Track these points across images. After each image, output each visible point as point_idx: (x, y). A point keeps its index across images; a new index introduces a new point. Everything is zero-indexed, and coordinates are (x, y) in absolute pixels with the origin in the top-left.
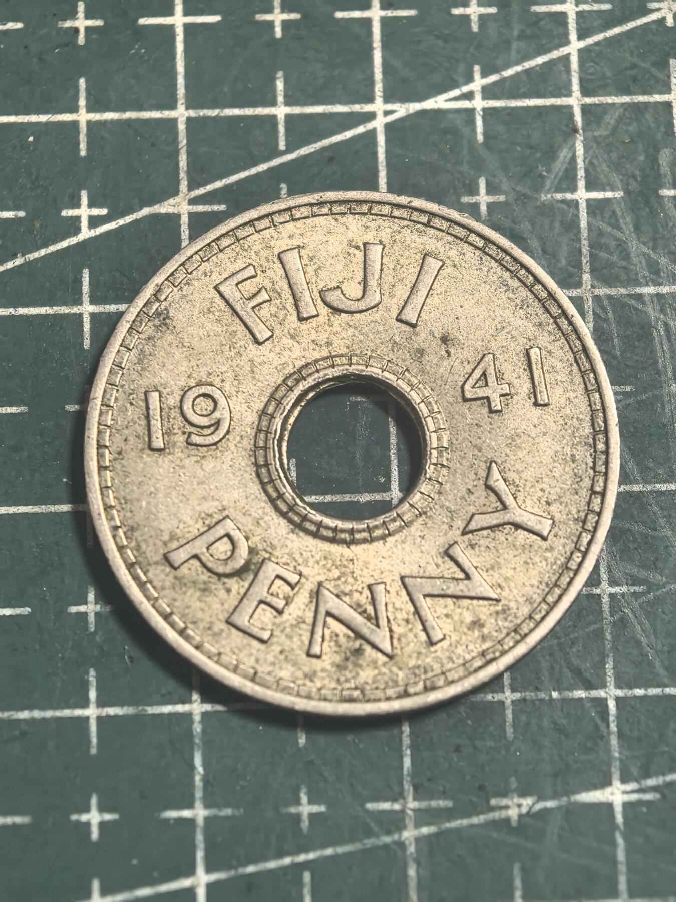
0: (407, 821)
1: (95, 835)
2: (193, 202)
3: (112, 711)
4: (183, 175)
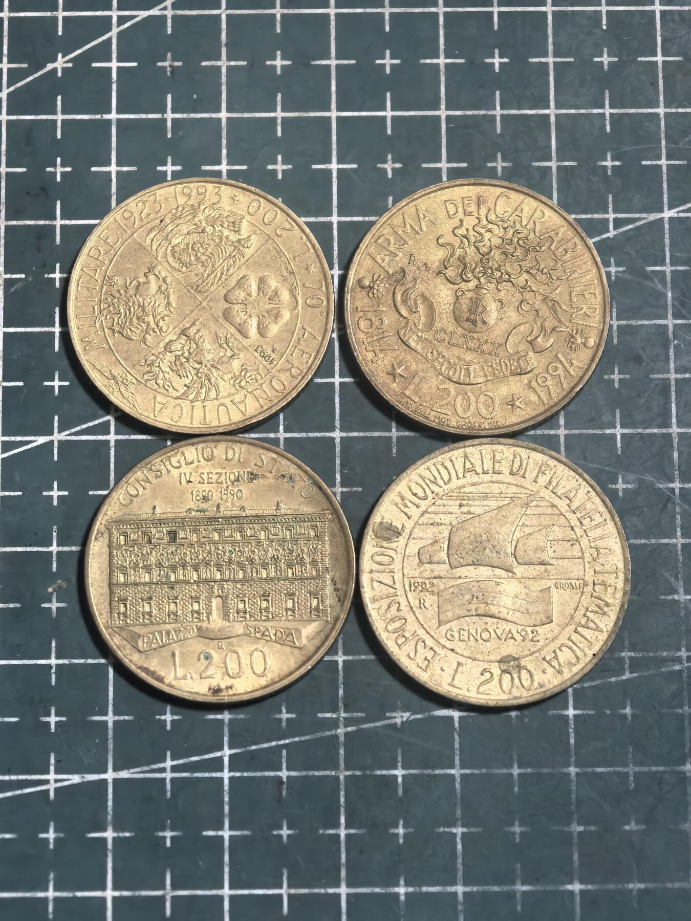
0: (340, 723)
1: (169, 727)
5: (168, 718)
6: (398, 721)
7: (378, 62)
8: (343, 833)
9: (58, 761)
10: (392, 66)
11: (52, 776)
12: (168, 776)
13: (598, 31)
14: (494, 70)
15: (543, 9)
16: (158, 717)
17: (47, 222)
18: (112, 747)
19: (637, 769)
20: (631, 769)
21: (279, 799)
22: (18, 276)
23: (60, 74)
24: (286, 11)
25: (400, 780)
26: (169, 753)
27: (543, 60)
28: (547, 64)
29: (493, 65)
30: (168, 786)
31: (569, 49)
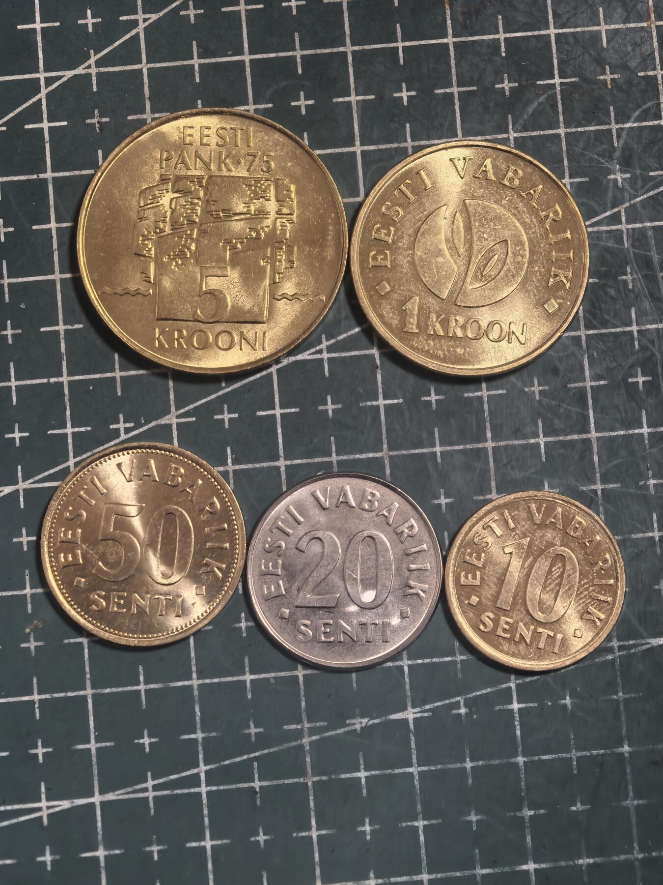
0: (305, 733)
1: (147, 750)
2: (178, 417)
3: (152, 686)
4: (172, 402)
5: (146, 741)
6: (358, 727)
7: (293, 104)
8: (314, 834)
9: (48, 789)
10: (307, 106)
11: (44, 804)
12: (151, 794)
13: (497, 59)
14: (403, 104)
15: (445, 41)
16: (136, 741)
18: (96, 772)
19: (579, 754)
20: (574, 754)
21: (254, 808)
24: (203, 61)
25: (363, 781)
26: (149, 774)
27: (448, 90)
28: (452, 94)
29: (401, 98)
30: (151, 804)
31: (472, 78)
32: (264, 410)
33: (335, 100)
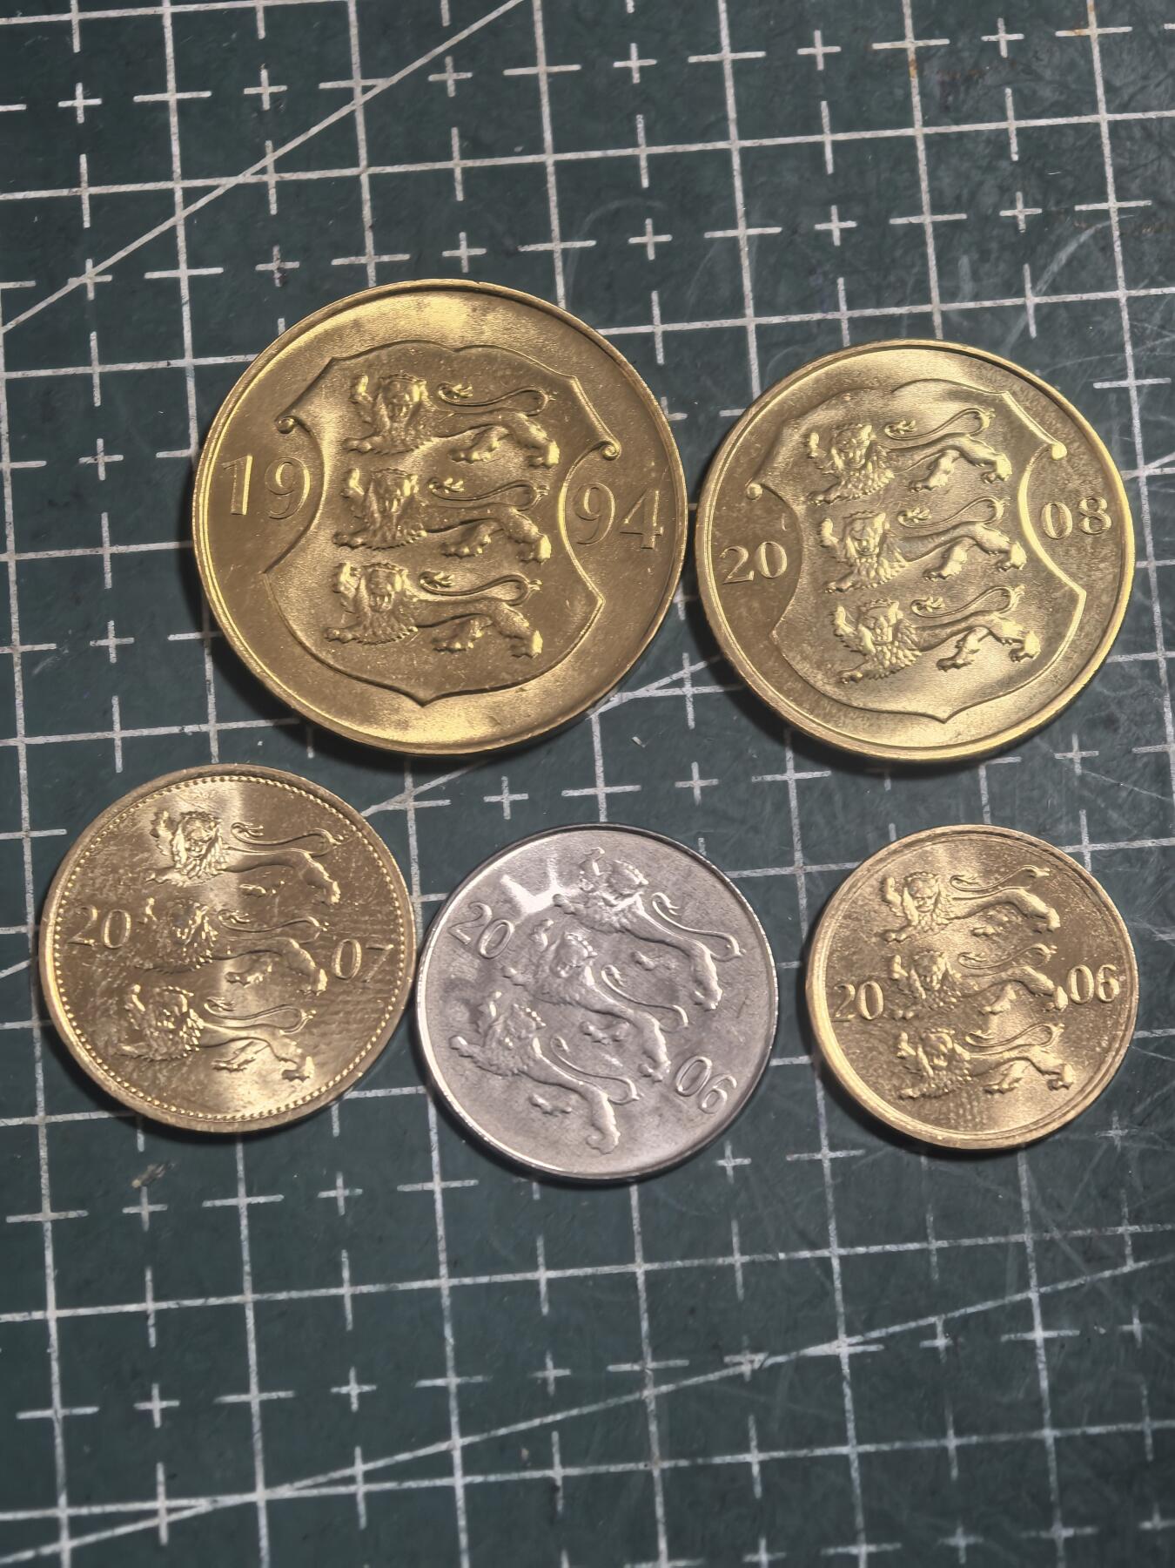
0: (647, 1380)
1: (355, 1406)
2: (417, 798)
3: (365, 1289)
5: (353, 1389)
6: (746, 1369)
7: (633, 240)
9: (170, 1477)
10: (658, 246)
11: (161, 1503)
12: (360, 1489)
13: (1004, 164)
14: (832, 243)
15: (908, 132)
17: (88, 552)
18: (260, 1446)
19: (1157, 1425)
20: (1148, 1425)
21: (552, 1517)
22: (44, 647)
23: (91, 295)
24: (470, 163)
25: (756, 1470)
26: (358, 1451)
27: (914, 220)
28: (920, 227)
29: (829, 233)
30: (362, 1508)
31: (958, 198)
32: (575, 788)
33: (708, 235)
